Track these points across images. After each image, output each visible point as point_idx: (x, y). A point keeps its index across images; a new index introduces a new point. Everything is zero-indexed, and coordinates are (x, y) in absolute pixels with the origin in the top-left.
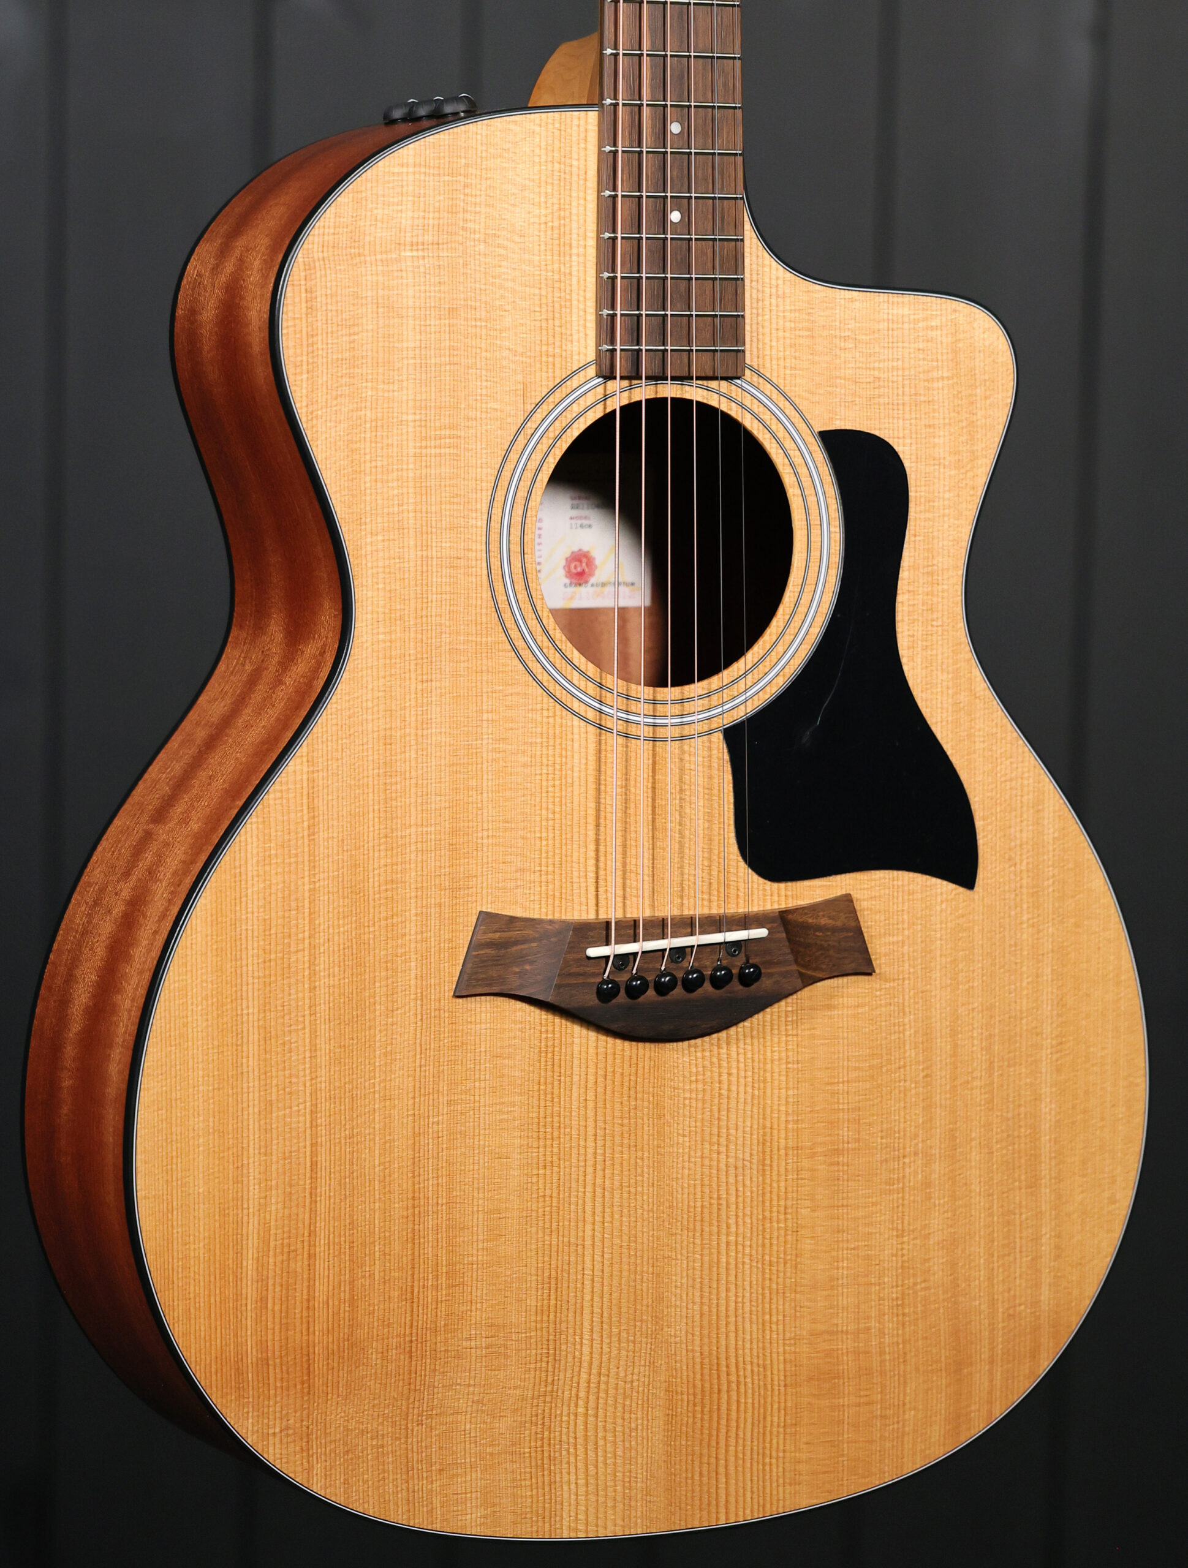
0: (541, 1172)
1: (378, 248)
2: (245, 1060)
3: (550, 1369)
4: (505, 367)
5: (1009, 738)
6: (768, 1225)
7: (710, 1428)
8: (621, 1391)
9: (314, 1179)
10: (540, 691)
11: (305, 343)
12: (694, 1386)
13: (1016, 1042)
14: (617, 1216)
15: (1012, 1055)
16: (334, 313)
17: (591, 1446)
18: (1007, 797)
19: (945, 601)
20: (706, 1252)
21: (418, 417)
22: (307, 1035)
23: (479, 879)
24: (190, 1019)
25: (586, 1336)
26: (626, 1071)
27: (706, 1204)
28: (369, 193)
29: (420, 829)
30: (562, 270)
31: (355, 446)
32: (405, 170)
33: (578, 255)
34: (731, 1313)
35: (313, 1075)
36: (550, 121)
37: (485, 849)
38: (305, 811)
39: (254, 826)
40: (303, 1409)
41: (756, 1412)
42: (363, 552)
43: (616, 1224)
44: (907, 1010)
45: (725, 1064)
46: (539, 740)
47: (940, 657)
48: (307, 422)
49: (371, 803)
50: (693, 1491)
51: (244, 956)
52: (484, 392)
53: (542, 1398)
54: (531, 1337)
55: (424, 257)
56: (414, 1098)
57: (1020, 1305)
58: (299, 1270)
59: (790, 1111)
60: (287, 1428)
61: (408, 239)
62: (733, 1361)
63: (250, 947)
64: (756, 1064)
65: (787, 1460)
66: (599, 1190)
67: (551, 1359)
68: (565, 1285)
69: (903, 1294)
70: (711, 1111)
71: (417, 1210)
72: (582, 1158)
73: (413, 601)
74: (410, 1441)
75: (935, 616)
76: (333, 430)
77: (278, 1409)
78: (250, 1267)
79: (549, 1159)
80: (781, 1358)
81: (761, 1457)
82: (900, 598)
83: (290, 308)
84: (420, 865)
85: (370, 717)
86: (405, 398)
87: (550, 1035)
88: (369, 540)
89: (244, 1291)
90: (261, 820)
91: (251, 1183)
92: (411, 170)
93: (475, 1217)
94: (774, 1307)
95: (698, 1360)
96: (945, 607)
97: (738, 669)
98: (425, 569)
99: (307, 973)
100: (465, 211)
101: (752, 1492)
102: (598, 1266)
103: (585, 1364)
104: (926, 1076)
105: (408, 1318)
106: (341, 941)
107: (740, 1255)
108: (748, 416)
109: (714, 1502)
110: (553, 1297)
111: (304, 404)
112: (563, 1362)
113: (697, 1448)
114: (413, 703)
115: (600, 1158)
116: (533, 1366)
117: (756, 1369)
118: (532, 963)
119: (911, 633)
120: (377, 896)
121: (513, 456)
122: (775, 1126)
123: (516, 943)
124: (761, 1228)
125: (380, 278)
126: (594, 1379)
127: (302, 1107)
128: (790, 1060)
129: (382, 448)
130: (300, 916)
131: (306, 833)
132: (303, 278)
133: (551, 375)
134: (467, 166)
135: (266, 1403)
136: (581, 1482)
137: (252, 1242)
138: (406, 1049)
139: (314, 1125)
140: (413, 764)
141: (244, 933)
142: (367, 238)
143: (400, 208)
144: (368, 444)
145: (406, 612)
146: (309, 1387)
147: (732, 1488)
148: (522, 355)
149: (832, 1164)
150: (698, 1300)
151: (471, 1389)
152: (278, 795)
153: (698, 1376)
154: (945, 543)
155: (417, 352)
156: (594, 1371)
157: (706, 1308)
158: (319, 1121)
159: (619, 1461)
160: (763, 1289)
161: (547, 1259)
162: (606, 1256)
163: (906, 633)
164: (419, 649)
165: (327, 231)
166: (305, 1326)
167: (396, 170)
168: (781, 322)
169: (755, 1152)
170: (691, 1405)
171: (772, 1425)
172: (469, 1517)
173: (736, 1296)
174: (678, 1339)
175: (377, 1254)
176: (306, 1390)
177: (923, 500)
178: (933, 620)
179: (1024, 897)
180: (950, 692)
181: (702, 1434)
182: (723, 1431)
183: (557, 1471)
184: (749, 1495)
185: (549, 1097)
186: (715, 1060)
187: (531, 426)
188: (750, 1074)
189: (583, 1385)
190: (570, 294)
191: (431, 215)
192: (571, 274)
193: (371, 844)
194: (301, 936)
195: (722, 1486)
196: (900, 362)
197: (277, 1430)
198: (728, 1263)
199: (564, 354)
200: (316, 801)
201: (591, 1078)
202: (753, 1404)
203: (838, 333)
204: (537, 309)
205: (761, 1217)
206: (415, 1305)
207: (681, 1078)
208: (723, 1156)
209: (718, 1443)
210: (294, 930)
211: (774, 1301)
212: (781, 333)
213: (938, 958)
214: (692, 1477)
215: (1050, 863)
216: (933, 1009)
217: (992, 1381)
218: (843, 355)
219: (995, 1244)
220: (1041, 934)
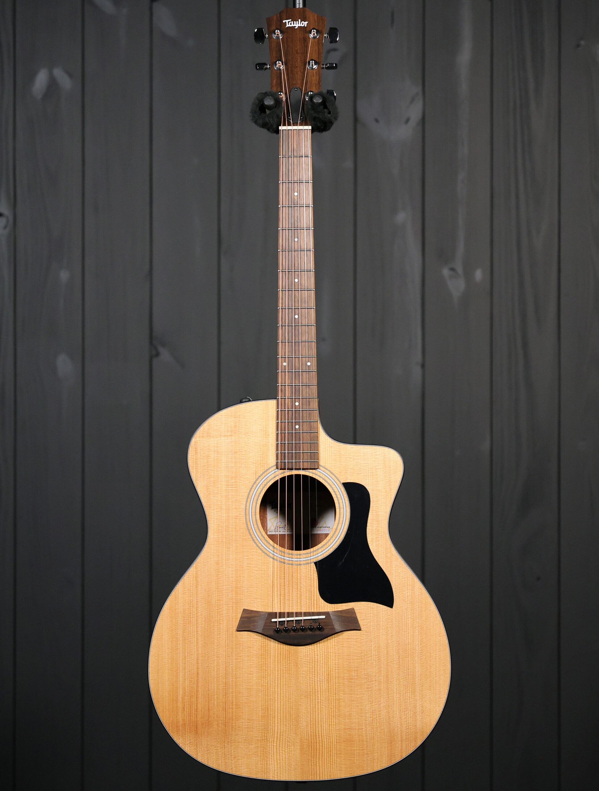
0: (262, 679)
1: (215, 437)
2: (178, 645)
3: (266, 732)
4: (250, 467)
5: (403, 567)
6: (330, 698)
7: (314, 753)
8: (287, 740)
9: (198, 677)
10: (261, 551)
11: (195, 461)
12: (309, 741)
13: (407, 651)
14: (285, 692)
15: (406, 655)
16: (203, 454)
17: (278, 755)
18: (403, 583)
19: (382, 529)
20: (311, 704)
21: (226, 480)
22: (196, 639)
23: (244, 600)
24: (163, 634)
25: (276, 724)
26: (287, 653)
27: (311, 691)
28: (212, 423)
29: (227, 587)
30: (267, 441)
31: (208, 487)
32: (222, 417)
33: (271, 438)
34: (320, 721)
35: (197, 650)
36: (263, 403)
37: (245, 592)
38: (195, 581)
39: (181, 585)
40: (195, 738)
41: (328, 749)
42: (211, 515)
43: (284, 694)
44: (372, 640)
45: (316, 653)
46: (260, 564)
47: (381, 544)
48: (195, 481)
49: (213, 579)
50: (309, 770)
51: (178, 618)
52: (244, 473)
53: (263, 741)
54: (260, 723)
55: (227, 439)
56: (226, 657)
57: (410, 726)
58: (194, 701)
59: (336, 667)
60: (191, 743)
61: (223, 435)
62: (320, 735)
63: (180, 616)
64: (325, 653)
65: (338, 764)
66: (279, 685)
67: (266, 730)
68: (270, 710)
69: (373, 719)
70: (312, 665)
71: (227, 687)
72: (274, 676)
73: (224, 527)
74: (225, 749)
75: (379, 533)
76: (202, 483)
77: (188, 737)
78: (180, 699)
79: (264, 675)
80: (335, 735)
81: (329, 762)
82: (368, 528)
83: (191, 453)
84: (227, 596)
85: (213, 557)
86: (222, 475)
87: (264, 642)
88: (212, 511)
89: (179, 706)
90: (183, 583)
91: (180, 677)
92: (224, 417)
93: (243, 690)
94: (332, 720)
95: (310, 734)
96: (382, 531)
97: (319, 546)
98: (228, 519)
99: (195, 623)
100: (239, 427)
101: (327, 772)
102: (279, 706)
103: (276, 732)
104: (379, 659)
105: (225, 716)
106: (205, 615)
107: (322, 706)
108: (321, 479)
109: (316, 773)
110: (266, 713)
111: (194, 477)
112: (270, 731)
113: (310, 758)
114: (225, 554)
115: (279, 676)
116: (261, 731)
117: (327, 737)
118: (256, 622)
119: (372, 537)
120: (215, 604)
121: (253, 490)
122: (332, 670)
123: (253, 617)
124: (328, 698)
125: (215, 445)
126: (279, 736)
127: (194, 658)
128: (336, 653)
129: (216, 488)
130: (193, 608)
131: (195, 587)
132: (194, 445)
133: (263, 468)
134: (239, 415)
135: (185, 735)
136: (276, 764)
137: (181, 692)
138: (223, 644)
139: (197, 663)
140: (225, 570)
141: (178, 612)
142: (212, 435)
143: (221, 427)
144: (212, 487)
145: (223, 530)
146: (197, 732)
147: (321, 770)
148: (255, 463)
149: (349, 682)
150: (309, 717)
151: (243, 736)
152: (187, 577)
153: (310, 738)
154: (382, 513)
155: (226, 463)
156: (279, 734)
157: (312, 720)
158: (199, 662)
159: (287, 759)
160: (329, 715)
161: (264, 702)
162: (282, 703)
163: (370, 537)
164: (226, 540)
165: (200, 433)
166: (195, 716)
167: (220, 417)
168: (331, 454)
169: (326, 677)
170: (308, 746)
171: (333, 753)
172: (243, 771)
173: (321, 717)
174: (303, 727)
175: (215, 698)
176: (196, 733)
177: (375, 501)
178: (378, 534)
179: (409, 611)
180: (384, 553)
181: (311, 754)
182: (318, 754)
183: (268, 761)
184: (326, 772)
185: (264, 659)
186: (313, 651)
187: (258, 482)
188: (324, 656)
189: (275, 738)
190: (269, 448)
191: (229, 428)
192: (269, 442)
193: (213, 590)
194: (194, 613)
195: (318, 769)
196: (367, 464)
197: (188, 743)
198: (318, 707)
199: (267, 463)
200: (198, 578)
201: (276, 655)
202: (327, 747)
203: (348, 457)
204: (259, 452)
205: (328, 695)
206: (226, 712)
207: (303, 656)
208: (316, 678)
209: (316, 757)
210: (192, 612)
211: (333, 719)
212: (331, 457)
213: (382, 627)
214: (309, 766)
215: (417, 601)
216: (380, 641)
217: (402, 746)
218: (350, 462)
219: (402, 708)
220: (415, 621)
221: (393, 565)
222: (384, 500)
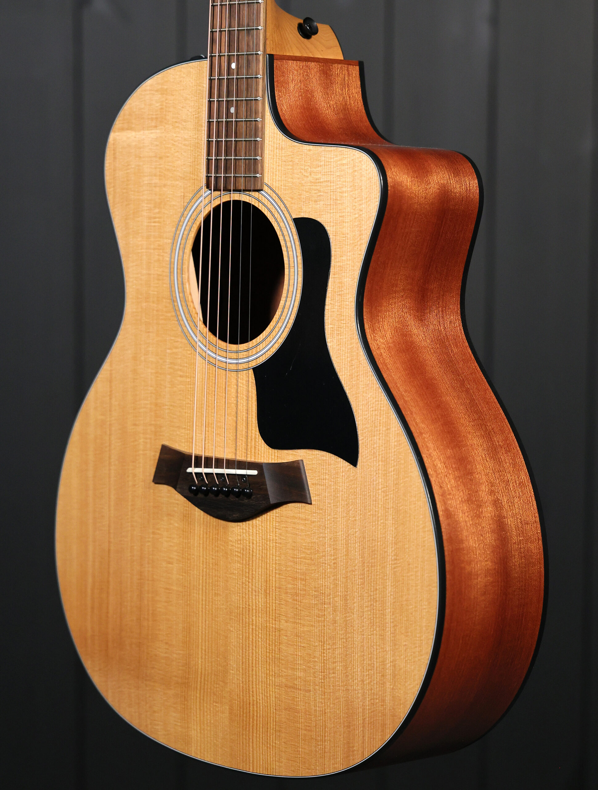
0: (184, 574)
4: (177, 185)
6: (268, 624)
7: (246, 721)
9: (109, 557)
12: (240, 698)
13: (375, 554)
15: (373, 561)
16: (122, 160)
17: (202, 714)
18: (373, 419)
19: (347, 310)
20: (244, 631)
21: (148, 208)
23: (164, 429)
24: (72, 475)
27: (244, 607)
29: (145, 402)
31: (127, 221)
35: (109, 509)
37: (166, 415)
38: (108, 387)
39: (93, 392)
40: (105, 663)
41: (264, 719)
43: (210, 607)
44: (326, 526)
47: (344, 340)
49: (129, 387)
50: (240, 751)
51: (89, 451)
52: (170, 196)
54: (180, 654)
55: (151, 133)
57: (376, 699)
58: (104, 598)
59: (277, 568)
60: (99, 669)
62: (255, 690)
63: (91, 447)
64: (263, 540)
65: (276, 749)
66: (204, 588)
67: (187, 666)
68: (192, 632)
69: (324, 676)
70: (246, 560)
71: (142, 581)
72: (198, 571)
73: (144, 294)
74: (139, 689)
75: (342, 318)
77: (97, 660)
78: (89, 592)
79: (186, 568)
80: (274, 694)
81: (266, 743)
82: (327, 307)
84: (144, 419)
85: (130, 347)
86: (144, 199)
89: (87, 603)
90: (95, 390)
91: (90, 554)
93: (161, 590)
94: (271, 667)
95: (242, 685)
98: (149, 279)
100: (166, 111)
101: (263, 760)
102: (204, 626)
104: (334, 563)
105: (139, 631)
106: (119, 450)
107: (257, 637)
109: (248, 760)
110: (188, 636)
112: (192, 669)
113: (241, 730)
114: (144, 342)
115: (204, 573)
116: (181, 668)
117: (263, 696)
119: (332, 326)
121: (180, 227)
122: (271, 574)
124: (265, 625)
125: (137, 143)
126: (203, 681)
127: (105, 523)
128: (277, 541)
129: (136, 222)
130: (106, 435)
131: (109, 398)
132: (112, 144)
133: (193, 188)
134: (166, 89)
135: (94, 656)
136: (199, 731)
139: (109, 533)
140: (143, 371)
141: (89, 440)
143: (144, 110)
144: (131, 220)
145: (142, 299)
147: (255, 755)
148: (184, 179)
149: (294, 600)
150: (241, 654)
151: (160, 672)
154: (348, 279)
157: (244, 660)
158: (111, 531)
159: (212, 725)
160: (266, 657)
162: (207, 622)
168: (280, 162)
169: (263, 586)
170: (239, 707)
171: (270, 728)
173: (256, 657)
174: (233, 672)
175: (129, 598)
176: (106, 654)
177: (338, 256)
178: (341, 320)
179: (380, 475)
180: (349, 359)
181: (243, 723)
182: (251, 724)
183: (190, 722)
185: (187, 539)
187: (186, 213)
188: (261, 545)
189: (199, 683)
191: (154, 113)
193: (129, 406)
194: (106, 445)
195: (251, 752)
196: (329, 183)
198: (252, 639)
200: (112, 383)
203: (303, 167)
204: (190, 157)
207: (234, 541)
208: (250, 585)
209: (249, 730)
210: (104, 442)
211: (271, 664)
212: (280, 168)
213: (341, 502)
214: (240, 743)
215: (393, 459)
216: (338, 528)
217: (364, 737)
218: (305, 179)
219: (365, 662)
220: (387, 498)
221: (360, 383)
222: (351, 254)
